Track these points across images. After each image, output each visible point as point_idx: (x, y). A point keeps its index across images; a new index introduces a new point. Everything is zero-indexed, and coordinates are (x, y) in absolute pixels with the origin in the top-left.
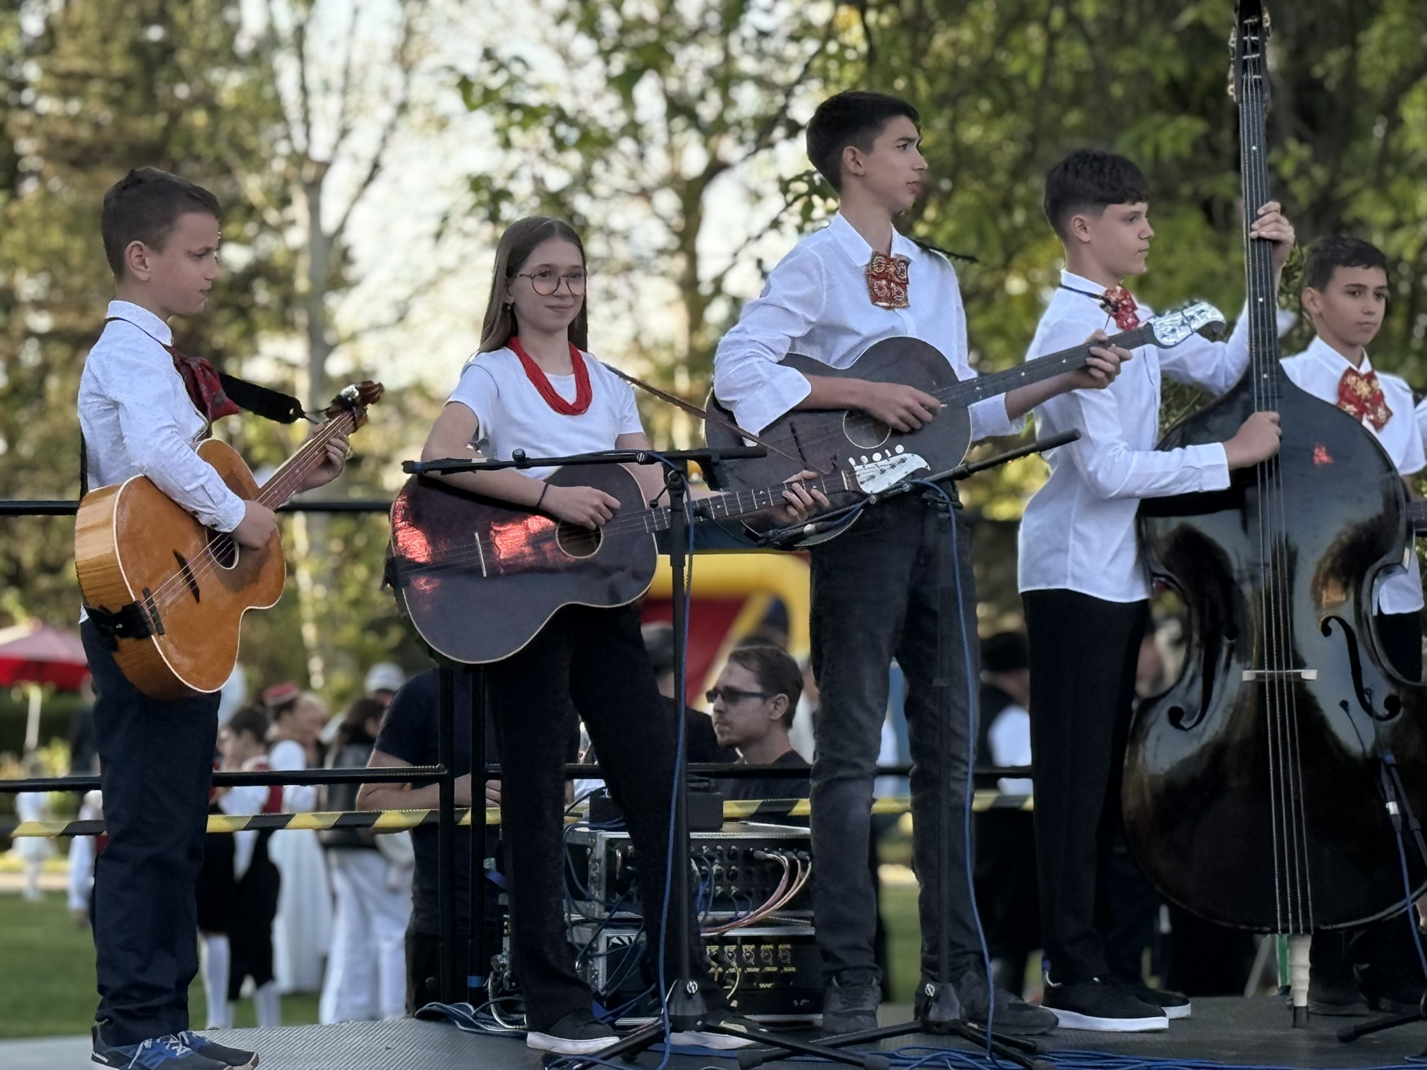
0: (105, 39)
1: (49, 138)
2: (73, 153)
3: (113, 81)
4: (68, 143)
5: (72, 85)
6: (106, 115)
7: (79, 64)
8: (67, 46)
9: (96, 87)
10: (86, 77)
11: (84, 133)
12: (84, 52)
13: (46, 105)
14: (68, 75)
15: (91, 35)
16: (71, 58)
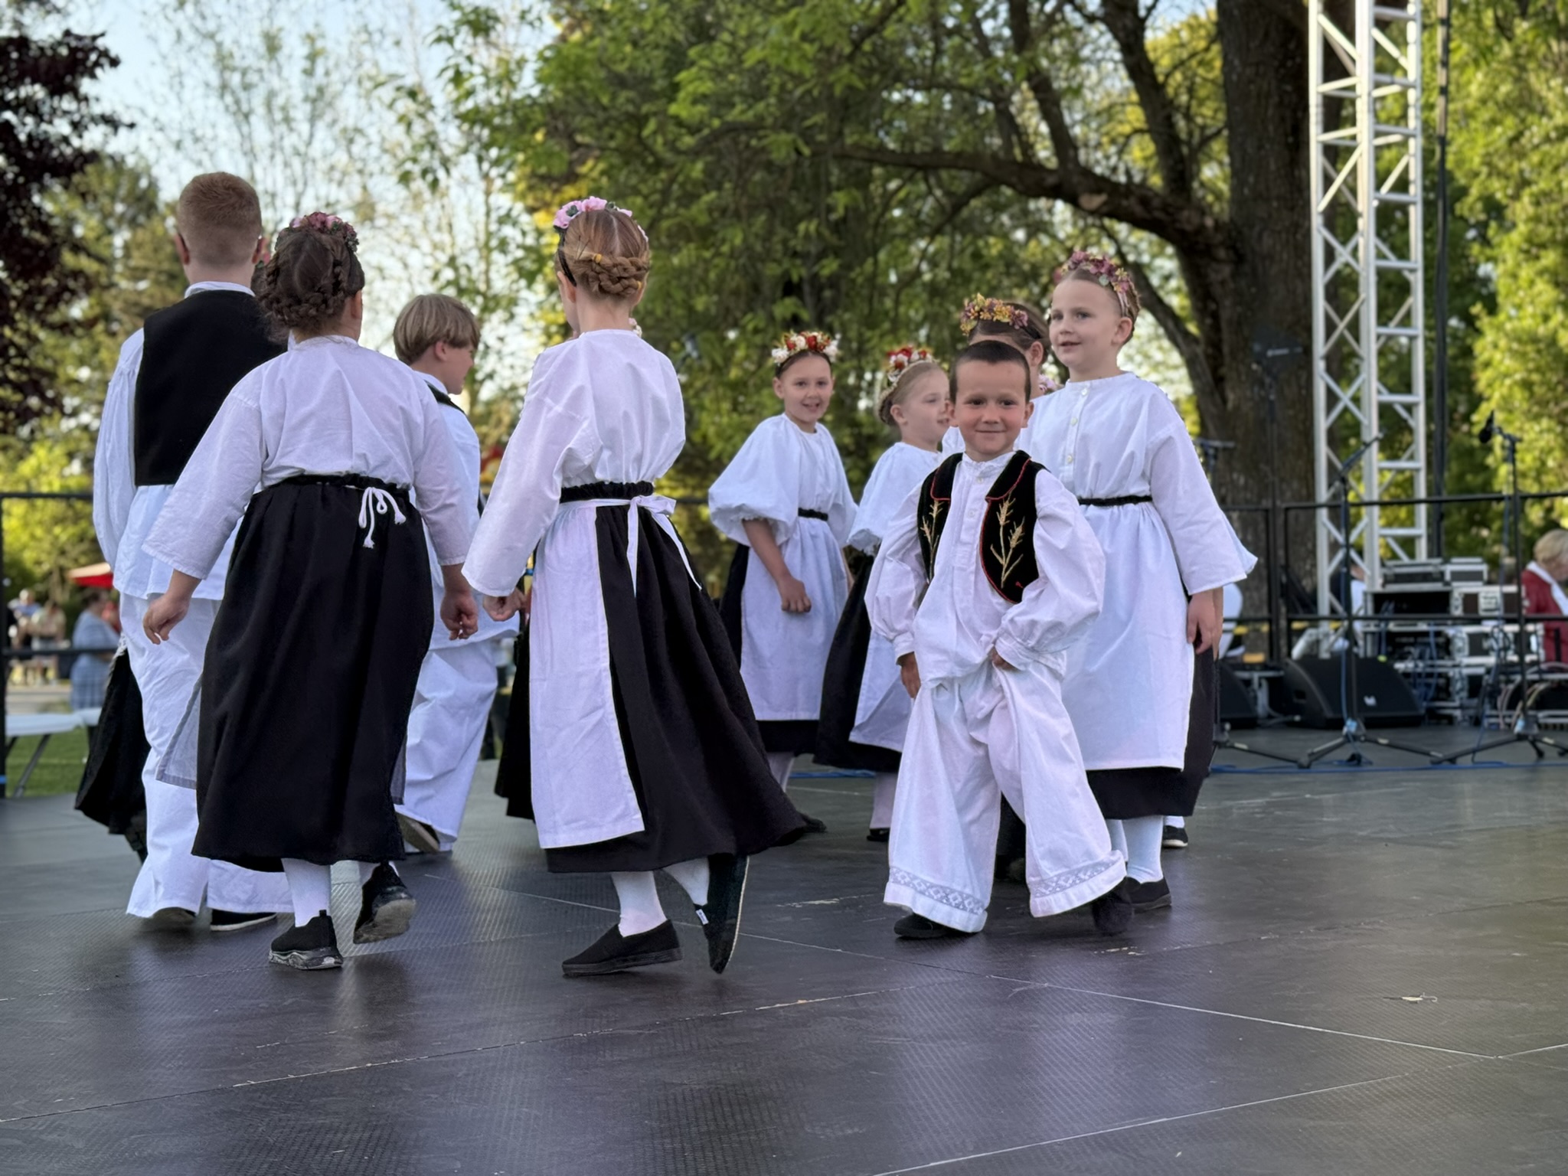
0: (156, 250)
1: (126, 302)
2: (136, 310)
3: (160, 272)
4: (136, 304)
5: (138, 274)
6: (157, 292)
7: (142, 263)
8: (136, 254)
9: (152, 275)
10: (146, 270)
11: (146, 301)
12: (144, 257)
13: (124, 284)
14: (135, 269)
15: (148, 249)
16: (136, 261)
